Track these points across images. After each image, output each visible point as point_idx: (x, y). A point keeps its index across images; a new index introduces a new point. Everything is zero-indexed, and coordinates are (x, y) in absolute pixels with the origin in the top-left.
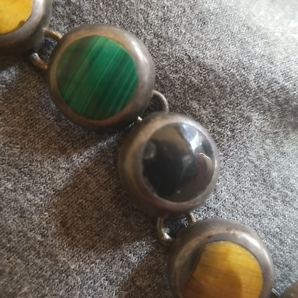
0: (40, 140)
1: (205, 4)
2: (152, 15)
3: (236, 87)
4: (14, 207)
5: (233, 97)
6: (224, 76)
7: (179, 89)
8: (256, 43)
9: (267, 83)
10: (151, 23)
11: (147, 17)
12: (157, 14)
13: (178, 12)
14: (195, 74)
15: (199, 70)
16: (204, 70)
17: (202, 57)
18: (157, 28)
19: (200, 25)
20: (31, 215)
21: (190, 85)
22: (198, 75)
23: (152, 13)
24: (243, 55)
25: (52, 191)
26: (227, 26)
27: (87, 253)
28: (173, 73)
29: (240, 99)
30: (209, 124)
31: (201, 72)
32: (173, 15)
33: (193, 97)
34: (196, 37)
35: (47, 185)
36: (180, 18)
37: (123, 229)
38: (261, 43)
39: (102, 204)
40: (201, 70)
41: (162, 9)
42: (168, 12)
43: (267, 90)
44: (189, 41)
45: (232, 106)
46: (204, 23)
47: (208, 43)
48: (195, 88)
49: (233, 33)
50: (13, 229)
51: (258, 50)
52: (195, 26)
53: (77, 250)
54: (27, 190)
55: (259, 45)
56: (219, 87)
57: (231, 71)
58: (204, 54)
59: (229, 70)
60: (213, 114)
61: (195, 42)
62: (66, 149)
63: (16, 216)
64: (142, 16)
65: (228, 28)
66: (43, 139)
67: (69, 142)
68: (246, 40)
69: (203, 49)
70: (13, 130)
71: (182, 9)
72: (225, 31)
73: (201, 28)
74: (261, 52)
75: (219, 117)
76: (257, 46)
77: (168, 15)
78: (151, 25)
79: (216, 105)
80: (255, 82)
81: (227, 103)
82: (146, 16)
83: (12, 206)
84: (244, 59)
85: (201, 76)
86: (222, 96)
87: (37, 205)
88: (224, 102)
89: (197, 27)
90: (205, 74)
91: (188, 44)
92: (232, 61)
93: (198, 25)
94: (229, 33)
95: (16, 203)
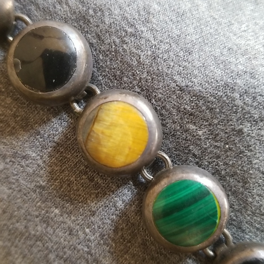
0: (73, 174)
1: (187, 36)
2: (143, 56)
3: (224, 107)
4: (64, 228)
5: (223, 116)
6: (213, 100)
7: (176, 115)
8: (238, 62)
9: (251, 98)
10: (143, 63)
11: (140, 58)
12: (147, 54)
13: (165, 49)
14: (187, 102)
15: (190, 98)
16: (194, 97)
17: (191, 85)
18: (149, 66)
19: (186, 55)
20: (77, 232)
21: (185, 111)
22: (190, 102)
23: (143, 54)
24: (227, 76)
25: (89, 212)
26: (210, 51)
27: (123, 257)
28: (168, 103)
29: (230, 116)
30: (206, 140)
31: (191, 99)
32: (161, 51)
33: (189, 121)
34: (184, 67)
35: (84, 208)
36: (167, 53)
37: (148, 235)
38: (242, 60)
39: (129, 217)
40: (191, 98)
41: (151, 49)
42: (157, 50)
43: (253, 103)
44: (178, 72)
45: (223, 123)
46: (189, 53)
47: (194, 71)
48: (189, 113)
49: (216, 57)
50: (66, 245)
51: (240, 67)
52: (182, 58)
53: (116, 255)
54: (70, 213)
55: (241, 62)
56: (209, 109)
57: (218, 94)
58: (193, 82)
59: (216, 94)
60: (209, 132)
61: (183, 72)
62: (94, 178)
63: (66, 234)
64: (135, 59)
65: (211, 54)
66: (76, 173)
67: (95, 172)
68: (229, 60)
69: (191, 77)
70: (52, 169)
71: (168, 44)
72: (209, 57)
73: (187, 58)
74: (243, 69)
75: (214, 134)
76: (239, 64)
77: (157, 53)
78: (144, 64)
79: (210, 125)
80: (241, 100)
81: (219, 122)
82: (138, 58)
83: (63, 227)
84: (229, 80)
85: (192, 103)
86: (214, 116)
87: (80, 224)
88: (216, 121)
89: (183, 58)
90: (195, 101)
91: (177, 75)
92: (218, 85)
93: (184, 56)
94: (212, 57)
95: (65, 224)
